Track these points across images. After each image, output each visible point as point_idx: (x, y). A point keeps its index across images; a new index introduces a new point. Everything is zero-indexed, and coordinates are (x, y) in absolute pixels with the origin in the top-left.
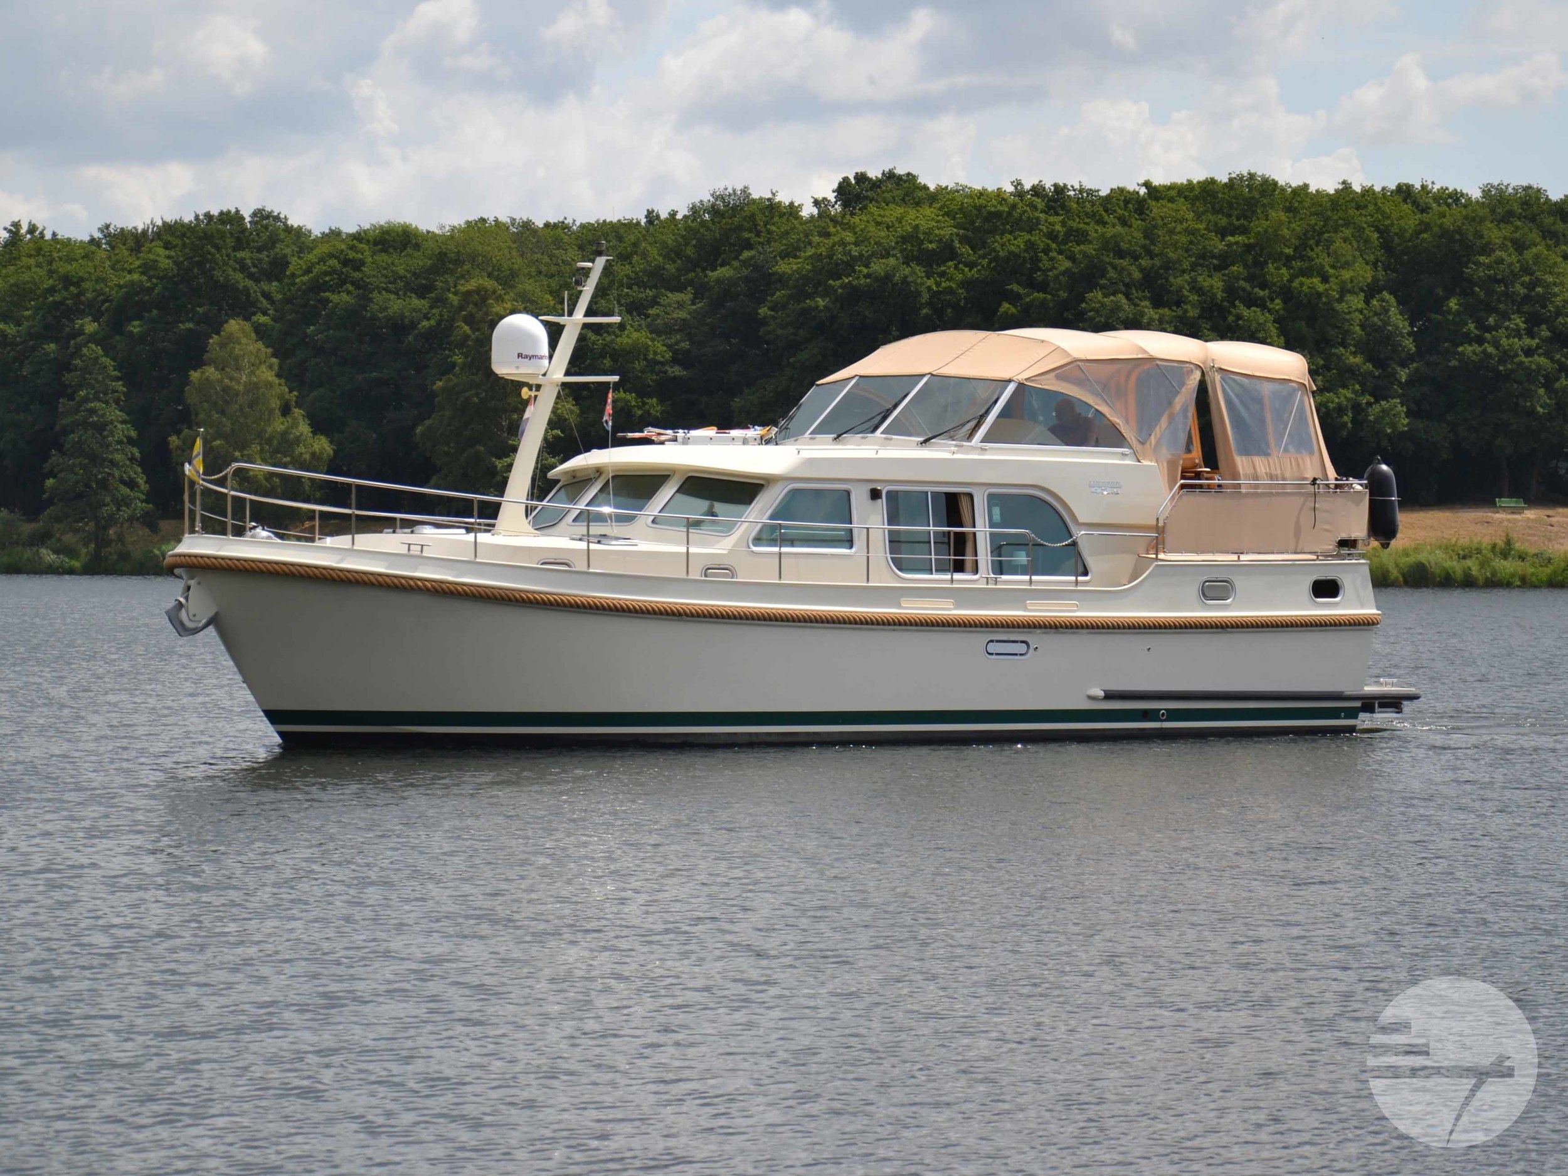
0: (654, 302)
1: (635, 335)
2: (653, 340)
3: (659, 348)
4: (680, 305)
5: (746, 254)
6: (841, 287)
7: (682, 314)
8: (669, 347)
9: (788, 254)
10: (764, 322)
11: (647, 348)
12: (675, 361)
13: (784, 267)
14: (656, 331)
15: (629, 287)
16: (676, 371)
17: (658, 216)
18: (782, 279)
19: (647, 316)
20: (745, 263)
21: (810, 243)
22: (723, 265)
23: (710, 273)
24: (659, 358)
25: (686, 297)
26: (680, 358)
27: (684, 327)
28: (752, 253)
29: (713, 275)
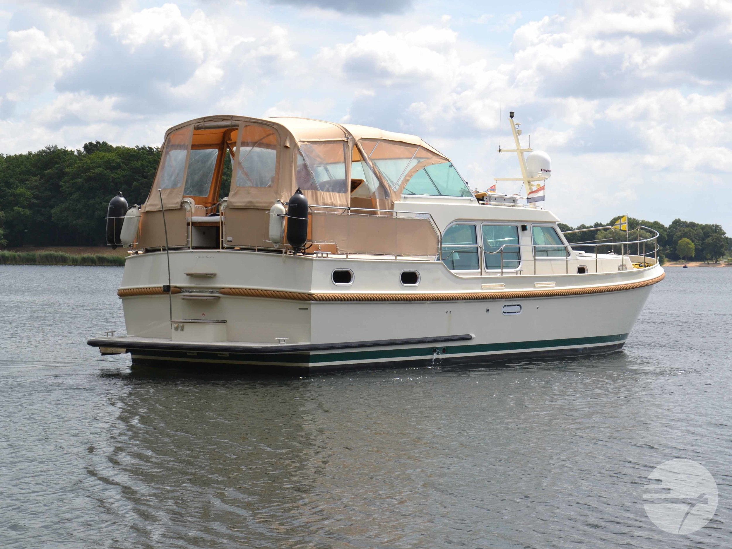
0: (27, 180)
1: (21, 190)
2: (27, 191)
3: (28, 193)
4: (36, 181)
5: (57, 166)
6: (86, 176)
7: (36, 184)
8: (32, 193)
9: (69, 166)
10: (61, 186)
11: (25, 194)
12: (34, 198)
13: (67, 170)
14: (28, 189)
15: (20, 175)
16: (34, 201)
17: (32, 154)
18: (67, 174)
19: (25, 184)
20: (57, 168)
21: (76, 163)
22: (49, 169)
23: (45, 171)
24: (28, 197)
25: (37, 178)
26: (36, 197)
27: (36, 187)
28: (59, 165)
29: (46, 172)
